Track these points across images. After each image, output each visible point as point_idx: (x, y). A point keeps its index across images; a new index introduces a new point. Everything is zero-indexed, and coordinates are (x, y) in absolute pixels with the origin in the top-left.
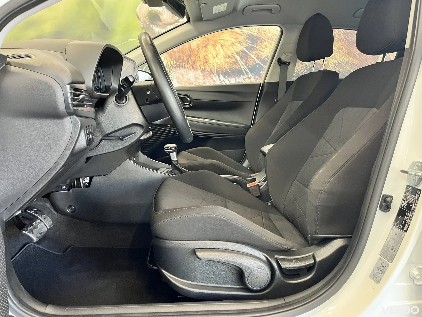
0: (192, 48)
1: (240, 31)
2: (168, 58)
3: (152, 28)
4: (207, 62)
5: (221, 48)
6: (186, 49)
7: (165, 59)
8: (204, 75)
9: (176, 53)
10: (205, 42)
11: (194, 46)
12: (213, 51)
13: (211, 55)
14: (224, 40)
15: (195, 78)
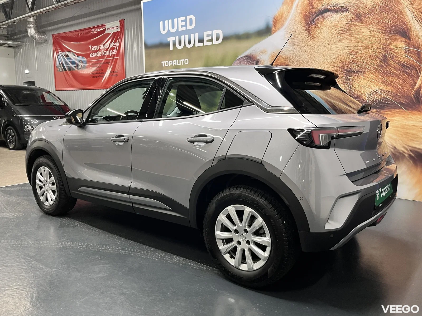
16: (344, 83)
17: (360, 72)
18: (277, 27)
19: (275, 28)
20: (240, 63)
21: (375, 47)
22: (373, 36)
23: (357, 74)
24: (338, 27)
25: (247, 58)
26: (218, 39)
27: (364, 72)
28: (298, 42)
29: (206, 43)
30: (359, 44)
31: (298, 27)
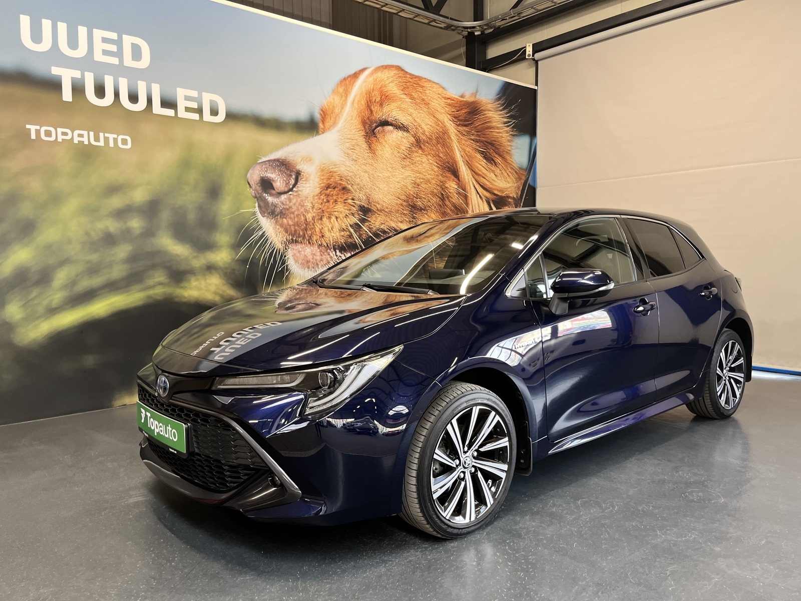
0: (308, 220)
1: (353, 202)
2: (284, 233)
3: (264, 198)
4: (323, 236)
5: (335, 220)
6: (302, 222)
7: (281, 233)
8: (321, 251)
9: (292, 227)
10: (320, 214)
11: (309, 218)
12: (328, 224)
13: (326, 228)
14: (337, 211)
15: (312, 254)
16: (410, 221)
17: (424, 210)
18: (327, 125)
19: (324, 126)
20: (266, 171)
21: (434, 182)
22: (432, 170)
23: (421, 211)
24: (400, 149)
25: (280, 165)
26: (214, 112)
27: (427, 210)
28: (357, 156)
29: (182, 113)
30: (421, 176)
31: (354, 133)
